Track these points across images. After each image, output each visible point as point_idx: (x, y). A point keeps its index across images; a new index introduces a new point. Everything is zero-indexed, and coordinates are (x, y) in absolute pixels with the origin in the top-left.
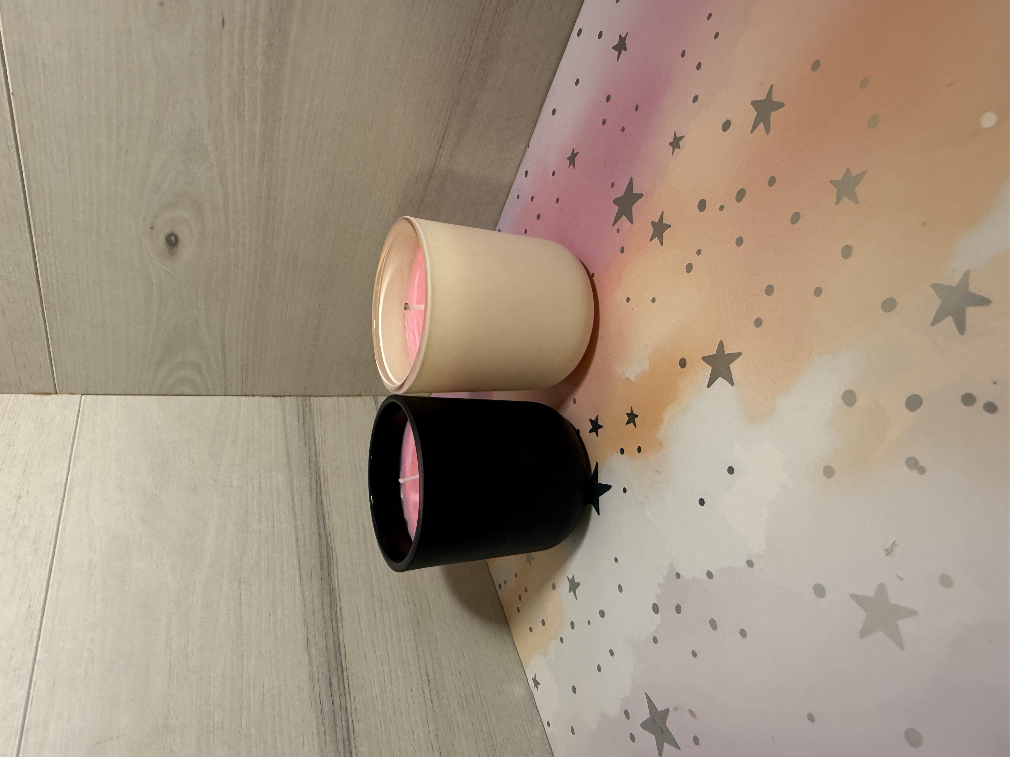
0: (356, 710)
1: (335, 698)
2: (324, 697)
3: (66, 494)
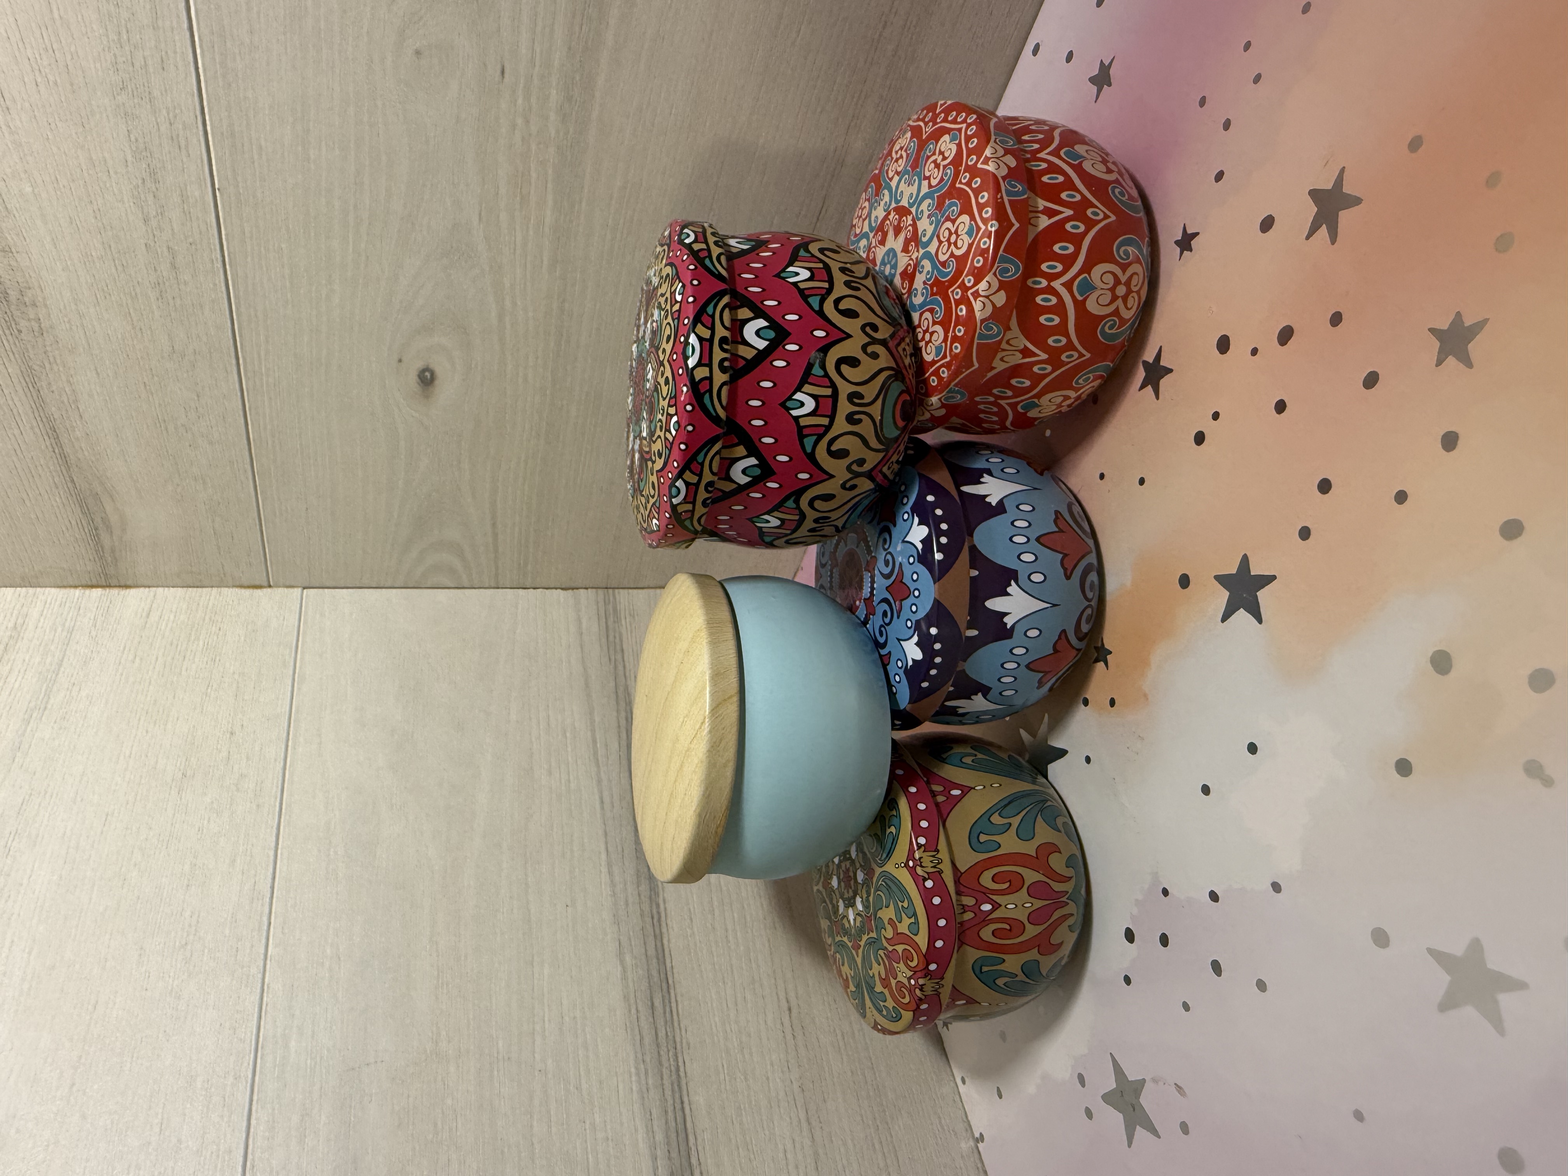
0: (688, 1044)
1: (659, 1026)
2: (645, 1025)
3: (292, 729)
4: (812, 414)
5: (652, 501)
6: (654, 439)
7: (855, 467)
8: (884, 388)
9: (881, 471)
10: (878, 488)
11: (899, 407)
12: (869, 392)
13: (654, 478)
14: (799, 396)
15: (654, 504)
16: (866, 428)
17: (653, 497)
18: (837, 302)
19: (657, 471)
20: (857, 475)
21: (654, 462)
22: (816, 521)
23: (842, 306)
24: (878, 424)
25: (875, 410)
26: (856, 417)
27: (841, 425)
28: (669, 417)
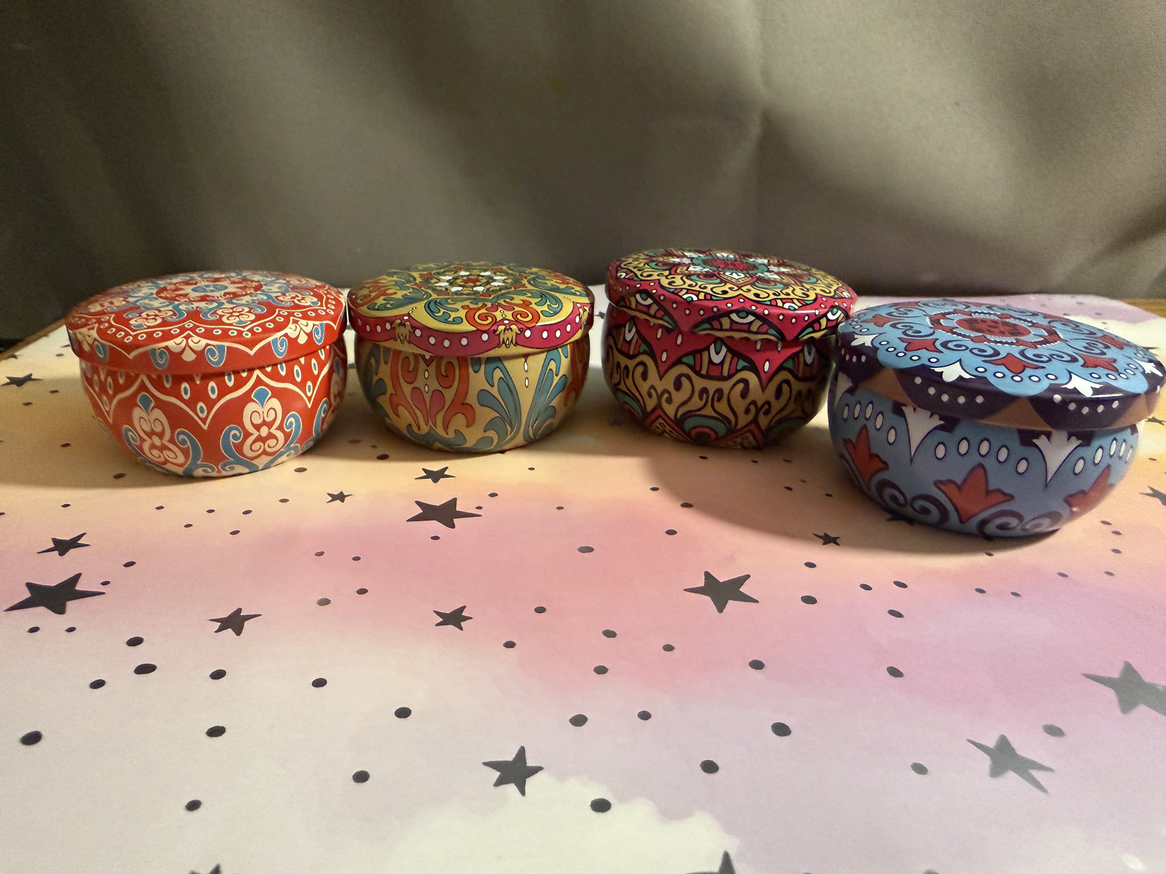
4: (710, 361)
5: (639, 273)
6: (684, 278)
7: (666, 395)
8: (722, 418)
9: (659, 416)
10: (646, 415)
11: (707, 430)
12: (722, 407)
13: (655, 277)
14: (724, 350)
15: (636, 276)
16: (696, 403)
17: (642, 275)
18: (787, 382)
19: (659, 280)
20: (660, 397)
21: (667, 277)
22: (626, 367)
23: (785, 387)
24: (697, 413)
25: (708, 411)
26: (705, 395)
27: (700, 383)
28: (697, 293)
